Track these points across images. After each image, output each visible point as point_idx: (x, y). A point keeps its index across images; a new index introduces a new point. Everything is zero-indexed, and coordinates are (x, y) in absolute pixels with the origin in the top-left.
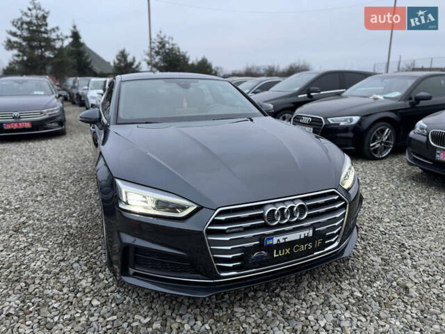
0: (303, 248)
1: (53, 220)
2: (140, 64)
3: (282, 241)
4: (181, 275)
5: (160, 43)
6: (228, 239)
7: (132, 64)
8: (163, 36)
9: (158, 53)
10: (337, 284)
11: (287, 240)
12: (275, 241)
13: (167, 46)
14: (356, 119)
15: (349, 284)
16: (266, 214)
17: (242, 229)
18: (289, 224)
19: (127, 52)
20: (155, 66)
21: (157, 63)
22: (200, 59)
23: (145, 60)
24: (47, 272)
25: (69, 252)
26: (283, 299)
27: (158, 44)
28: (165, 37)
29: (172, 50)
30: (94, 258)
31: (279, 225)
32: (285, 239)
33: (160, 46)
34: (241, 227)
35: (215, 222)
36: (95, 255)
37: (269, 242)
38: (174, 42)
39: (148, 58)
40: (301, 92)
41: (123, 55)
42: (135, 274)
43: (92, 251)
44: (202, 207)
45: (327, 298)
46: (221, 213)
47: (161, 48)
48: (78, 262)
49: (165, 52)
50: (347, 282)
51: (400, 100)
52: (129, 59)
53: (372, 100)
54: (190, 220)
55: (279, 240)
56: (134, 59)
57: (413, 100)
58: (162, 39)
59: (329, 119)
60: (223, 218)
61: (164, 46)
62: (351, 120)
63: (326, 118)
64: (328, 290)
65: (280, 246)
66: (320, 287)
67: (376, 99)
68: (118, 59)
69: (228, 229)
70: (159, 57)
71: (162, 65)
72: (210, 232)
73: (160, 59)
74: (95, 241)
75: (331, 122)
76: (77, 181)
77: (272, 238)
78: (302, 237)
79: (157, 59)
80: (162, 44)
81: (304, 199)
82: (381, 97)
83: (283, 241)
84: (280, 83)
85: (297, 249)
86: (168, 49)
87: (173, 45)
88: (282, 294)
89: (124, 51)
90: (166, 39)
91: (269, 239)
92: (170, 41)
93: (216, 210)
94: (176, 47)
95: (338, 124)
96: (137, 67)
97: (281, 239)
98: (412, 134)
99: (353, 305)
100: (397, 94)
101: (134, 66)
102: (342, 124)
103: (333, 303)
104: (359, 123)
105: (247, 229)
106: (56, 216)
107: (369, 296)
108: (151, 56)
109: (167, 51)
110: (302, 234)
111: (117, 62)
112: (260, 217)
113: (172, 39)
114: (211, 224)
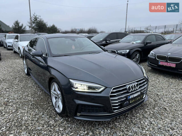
0: (138, 99)
1: (21, 99)
2: (25, 27)
3: (133, 97)
4: (99, 113)
5: (35, 18)
6: (117, 98)
7: (21, 27)
8: (36, 15)
9: (34, 23)
10: (144, 110)
12: (131, 97)
13: (38, 19)
14: (128, 51)
15: (148, 109)
16: (128, 88)
18: (134, 91)
19: (19, 21)
20: (33, 28)
21: (33, 27)
22: (52, 25)
23: (28, 25)
24: (32, 120)
25: (37, 111)
26: (130, 118)
27: (34, 19)
28: (37, 16)
29: (40, 21)
30: (49, 112)
31: (132, 92)
33: (35, 19)
35: (112, 93)
36: (49, 111)
38: (41, 18)
39: (29, 25)
40: (103, 41)
41: (17, 23)
42: (81, 115)
43: (46, 109)
44: (107, 87)
45: (143, 115)
46: (114, 89)
47: (35, 20)
48: (43, 114)
49: (37, 22)
50: (147, 109)
51: (141, 44)
52: (20, 25)
53: (131, 44)
54: (102, 93)
56: (22, 25)
57: (145, 43)
58: (35, 16)
59: (118, 51)
60: (115, 91)
61: (36, 20)
62: (126, 51)
63: (117, 51)
64: (142, 113)
65: (132, 99)
66: (139, 112)
67: (133, 43)
68: (15, 25)
69: (117, 94)
70: (34, 24)
71: (36, 27)
72: (111, 96)
73: (35, 25)
74: (46, 105)
75: (119, 52)
76: (21, 81)
78: (138, 95)
79: (34, 25)
80: (36, 19)
81: (137, 82)
82: (135, 43)
84: (94, 37)
85: (136, 99)
86: (39, 21)
87: (41, 19)
88: (128, 116)
89: (17, 21)
90: (37, 17)
91: (129, 97)
92: (39, 18)
93: (112, 88)
94: (42, 20)
95: (122, 53)
96: (24, 28)
98: (149, 56)
99: (152, 116)
100: (139, 41)
101: (23, 28)
102: (123, 53)
103: (146, 117)
104: (129, 52)
105: (122, 94)
106: (21, 97)
107: (155, 113)
108: (31, 24)
109: (38, 22)
111: (14, 26)
112: (126, 89)
113: (40, 16)
114: (111, 93)
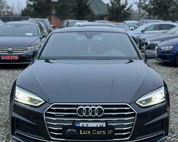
0: (99, 133)
2: (131, 6)
6: (55, 119)
7: (124, 7)
11: (88, 126)
12: (81, 125)
16: (77, 110)
17: (63, 116)
18: (90, 117)
23: (136, 3)
31: (84, 117)
32: (87, 125)
34: (63, 114)
35: (50, 110)
37: (77, 125)
42: (17, 134)
44: (46, 102)
55: (83, 125)
60: (54, 108)
65: (83, 128)
68: (111, 3)
69: (56, 114)
72: (47, 115)
77: (79, 123)
78: (99, 126)
81: (104, 106)
83: (86, 126)
91: (77, 123)
93: (52, 104)
96: (128, 9)
97: (85, 125)
101: (126, 9)
105: (66, 116)
110: (99, 125)
112: (74, 111)
114: (48, 111)
